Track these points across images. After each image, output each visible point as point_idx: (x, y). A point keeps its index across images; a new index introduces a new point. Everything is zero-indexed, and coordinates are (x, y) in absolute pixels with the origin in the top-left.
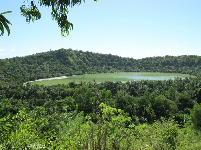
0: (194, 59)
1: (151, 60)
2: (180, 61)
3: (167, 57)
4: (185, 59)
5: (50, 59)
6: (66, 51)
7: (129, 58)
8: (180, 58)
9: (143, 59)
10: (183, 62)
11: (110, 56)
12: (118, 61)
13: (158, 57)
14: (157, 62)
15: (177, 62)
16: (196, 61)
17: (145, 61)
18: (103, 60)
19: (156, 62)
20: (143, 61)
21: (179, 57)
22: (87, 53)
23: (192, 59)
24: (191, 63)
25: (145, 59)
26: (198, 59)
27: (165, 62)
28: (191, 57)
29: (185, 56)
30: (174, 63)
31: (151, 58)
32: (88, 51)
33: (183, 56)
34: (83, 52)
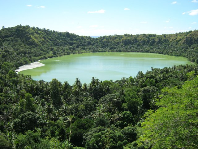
0: (153, 38)
1: (110, 39)
2: (141, 40)
3: (126, 35)
4: (145, 37)
5: (9, 38)
6: (26, 29)
7: (86, 37)
8: (140, 37)
9: (101, 37)
10: (144, 41)
11: (68, 34)
12: (77, 40)
13: (117, 35)
14: (118, 41)
15: (138, 41)
16: (157, 40)
17: (105, 40)
18: (62, 39)
19: (116, 40)
20: (103, 40)
21: (138, 36)
22: (44, 30)
23: (152, 38)
24: (152, 42)
25: (104, 37)
26: (158, 38)
27: (126, 41)
28: (150, 35)
29: (145, 35)
30: (135, 42)
31: (109, 36)
32: (44, 29)
33: (142, 35)
34: (40, 30)
